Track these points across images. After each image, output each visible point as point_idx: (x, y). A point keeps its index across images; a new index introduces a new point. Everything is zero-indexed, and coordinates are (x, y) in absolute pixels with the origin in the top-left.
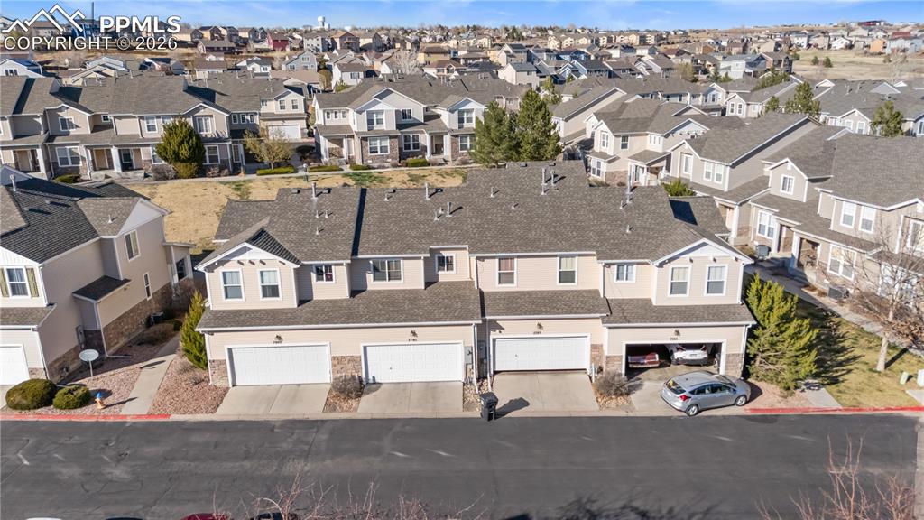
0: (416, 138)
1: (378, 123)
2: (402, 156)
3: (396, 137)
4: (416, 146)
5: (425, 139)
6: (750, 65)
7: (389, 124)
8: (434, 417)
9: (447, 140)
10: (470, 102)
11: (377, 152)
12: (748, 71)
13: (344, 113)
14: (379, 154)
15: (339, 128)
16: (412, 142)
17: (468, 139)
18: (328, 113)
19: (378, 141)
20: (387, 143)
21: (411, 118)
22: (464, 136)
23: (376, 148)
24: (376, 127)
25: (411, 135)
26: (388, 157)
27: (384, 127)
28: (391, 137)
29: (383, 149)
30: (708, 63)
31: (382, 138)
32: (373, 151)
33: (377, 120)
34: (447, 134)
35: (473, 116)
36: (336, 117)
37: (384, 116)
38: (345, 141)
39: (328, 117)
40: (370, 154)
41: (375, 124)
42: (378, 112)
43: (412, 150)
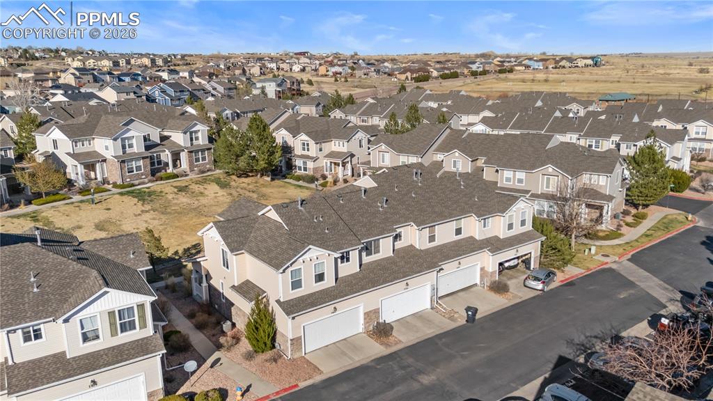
0: (159, 157)
1: (129, 148)
2: (153, 173)
3: (147, 157)
4: (159, 163)
5: (166, 156)
6: (279, 85)
7: (137, 147)
8: (442, 332)
9: (184, 156)
10: (197, 124)
11: (133, 171)
12: (278, 89)
13: (89, 141)
14: (135, 172)
15: (89, 154)
16: (156, 160)
17: (200, 153)
18: (76, 142)
19: (134, 162)
20: (141, 163)
21: (150, 140)
22: (196, 152)
23: (132, 168)
24: (128, 150)
25: (155, 155)
26: (142, 174)
27: (135, 150)
28: (143, 158)
29: (138, 168)
30: (238, 83)
31: (137, 159)
32: (131, 171)
33: (129, 145)
34: (183, 151)
35: (200, 135)
36: (83, 145)
37: (134, 141)
38: (98, 166)
39: (76, 146)
40: (128, 174)
41: (127, 148)
42: (129, 138)
43: (157, 166)
